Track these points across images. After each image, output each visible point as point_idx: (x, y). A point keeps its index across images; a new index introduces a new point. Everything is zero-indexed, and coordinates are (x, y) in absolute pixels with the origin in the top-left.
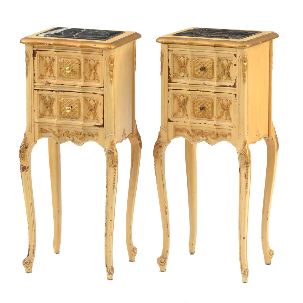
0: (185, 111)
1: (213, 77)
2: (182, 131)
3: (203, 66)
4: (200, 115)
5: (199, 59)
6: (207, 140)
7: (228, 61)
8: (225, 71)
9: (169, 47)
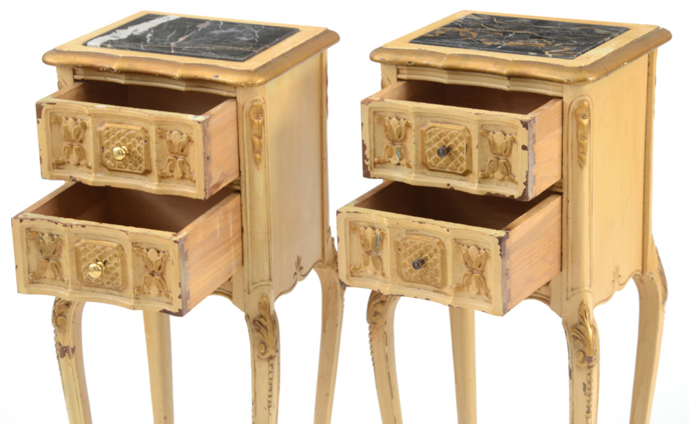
3: (444, 143)
4: (415, 277)
5: (435, 127)
7: (505, 135)
8: (498, 159)
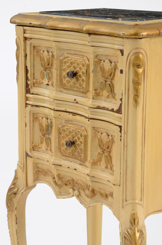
0: (49, 144)
1: (88, 91)
2: (46, 173)
3: (74, 69)
4: (69, 153)
5: (68, 57)
6: (80, 196)
7: (111, 63)
8: (106, 81)
9: (26, 32)
